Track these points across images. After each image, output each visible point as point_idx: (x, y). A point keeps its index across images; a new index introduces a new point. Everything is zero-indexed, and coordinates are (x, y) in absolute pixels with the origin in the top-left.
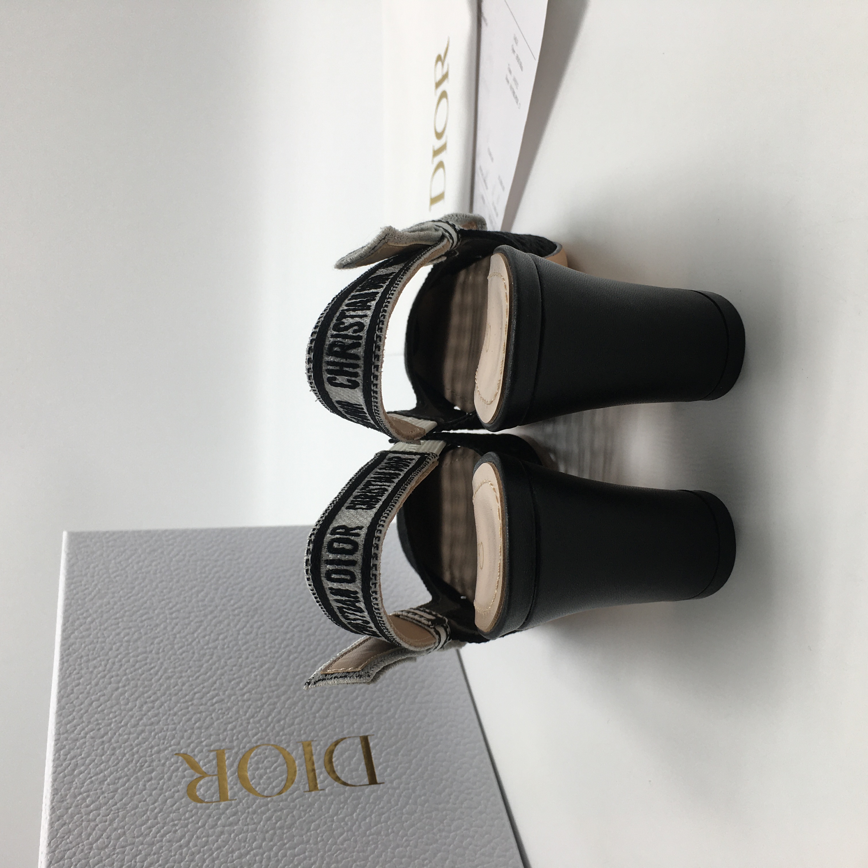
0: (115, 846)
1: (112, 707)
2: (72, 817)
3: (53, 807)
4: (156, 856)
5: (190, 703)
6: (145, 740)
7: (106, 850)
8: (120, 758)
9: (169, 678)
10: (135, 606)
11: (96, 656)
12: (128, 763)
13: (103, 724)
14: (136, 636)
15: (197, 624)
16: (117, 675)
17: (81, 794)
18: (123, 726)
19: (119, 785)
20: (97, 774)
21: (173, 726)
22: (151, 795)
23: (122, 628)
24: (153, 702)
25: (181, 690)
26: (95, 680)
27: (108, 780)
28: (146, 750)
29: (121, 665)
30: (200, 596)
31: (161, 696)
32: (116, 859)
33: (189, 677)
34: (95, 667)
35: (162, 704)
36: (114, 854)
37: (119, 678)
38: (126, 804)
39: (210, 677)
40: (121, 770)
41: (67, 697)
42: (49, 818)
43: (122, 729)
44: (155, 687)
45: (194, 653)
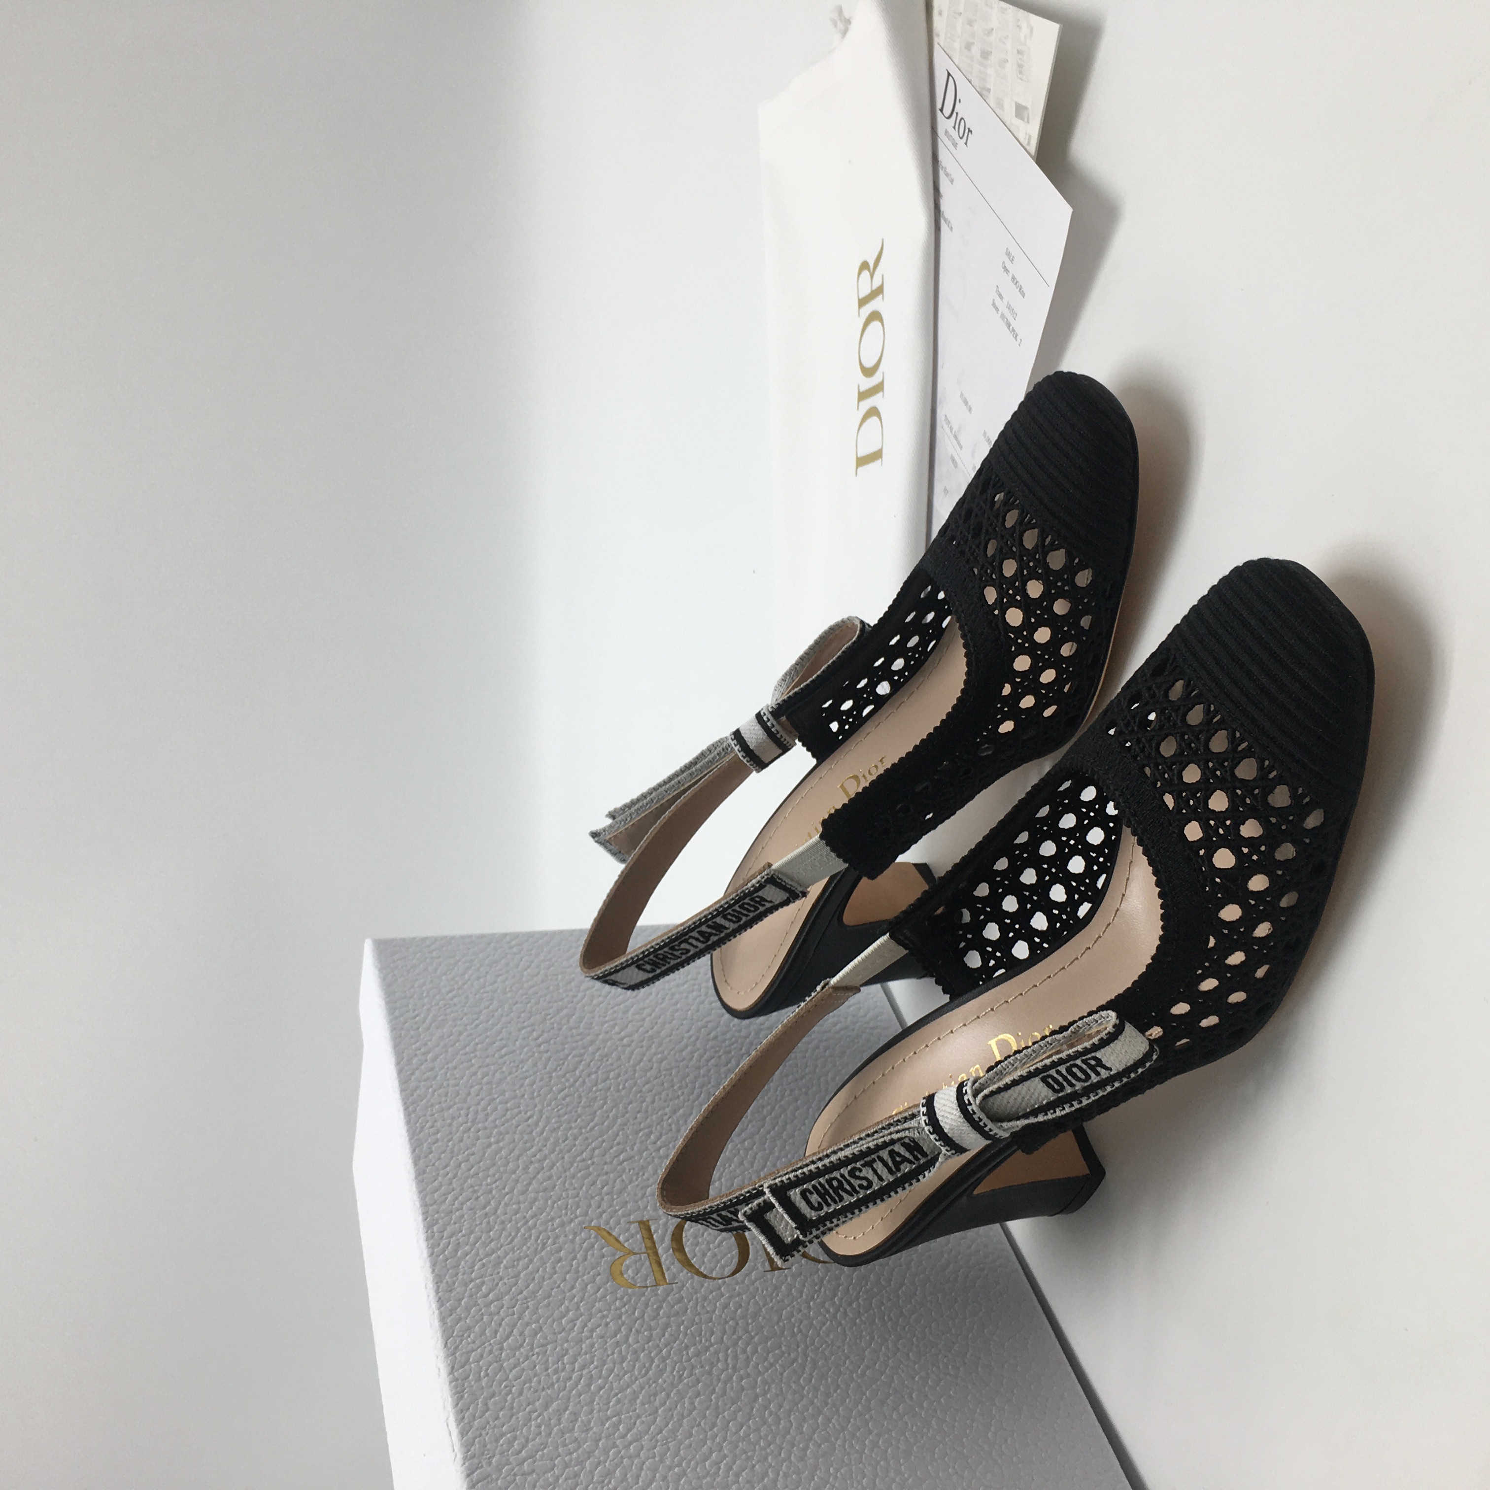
0: (533, 1345)
1: (488, 1169)
2: (468, 1309)
3: (440, 1298)
4: (588, 1356)
5: (589, 1162)
6: (541, 1210)
7: (522, 1350)
8: (513, 1234)
9: (555, 1130)
10: (487, 1037)
11: (452, 1103)
12: (525, 1241)
13: (481, 1191)
14: (498, 1075)
15: (577, 1059)
16: (485, 1128)
17: (472, 1281)
18: (507, 1194)
19: (520, 1268)
20: (488, 1255)
21: (574, 1192)
22: (564, 1280)
23: (477, 1066)
24: (540, 1161)
25: (575, 1145)
26: (458, 1134)
27: (505, 1262)
28: (545, 1223)
29: (487, 1115)
30: (571, 1020)
31: (550, 1154)
32: (537, 1361)
33: (581, 1128)
34: (453, 1118)
35: (554, 1164)
36: (533, 1355)
37: (488, 1131)
38: (534, 1293)
39: (609, 1128)
40: (518, 1249)
41: (426, 1157)
42: (437, 1312)
43: (507, 1197)
44: (538, 1142)
45: (580, 1097)
